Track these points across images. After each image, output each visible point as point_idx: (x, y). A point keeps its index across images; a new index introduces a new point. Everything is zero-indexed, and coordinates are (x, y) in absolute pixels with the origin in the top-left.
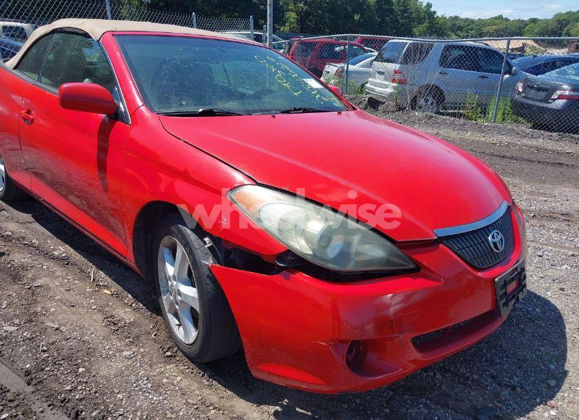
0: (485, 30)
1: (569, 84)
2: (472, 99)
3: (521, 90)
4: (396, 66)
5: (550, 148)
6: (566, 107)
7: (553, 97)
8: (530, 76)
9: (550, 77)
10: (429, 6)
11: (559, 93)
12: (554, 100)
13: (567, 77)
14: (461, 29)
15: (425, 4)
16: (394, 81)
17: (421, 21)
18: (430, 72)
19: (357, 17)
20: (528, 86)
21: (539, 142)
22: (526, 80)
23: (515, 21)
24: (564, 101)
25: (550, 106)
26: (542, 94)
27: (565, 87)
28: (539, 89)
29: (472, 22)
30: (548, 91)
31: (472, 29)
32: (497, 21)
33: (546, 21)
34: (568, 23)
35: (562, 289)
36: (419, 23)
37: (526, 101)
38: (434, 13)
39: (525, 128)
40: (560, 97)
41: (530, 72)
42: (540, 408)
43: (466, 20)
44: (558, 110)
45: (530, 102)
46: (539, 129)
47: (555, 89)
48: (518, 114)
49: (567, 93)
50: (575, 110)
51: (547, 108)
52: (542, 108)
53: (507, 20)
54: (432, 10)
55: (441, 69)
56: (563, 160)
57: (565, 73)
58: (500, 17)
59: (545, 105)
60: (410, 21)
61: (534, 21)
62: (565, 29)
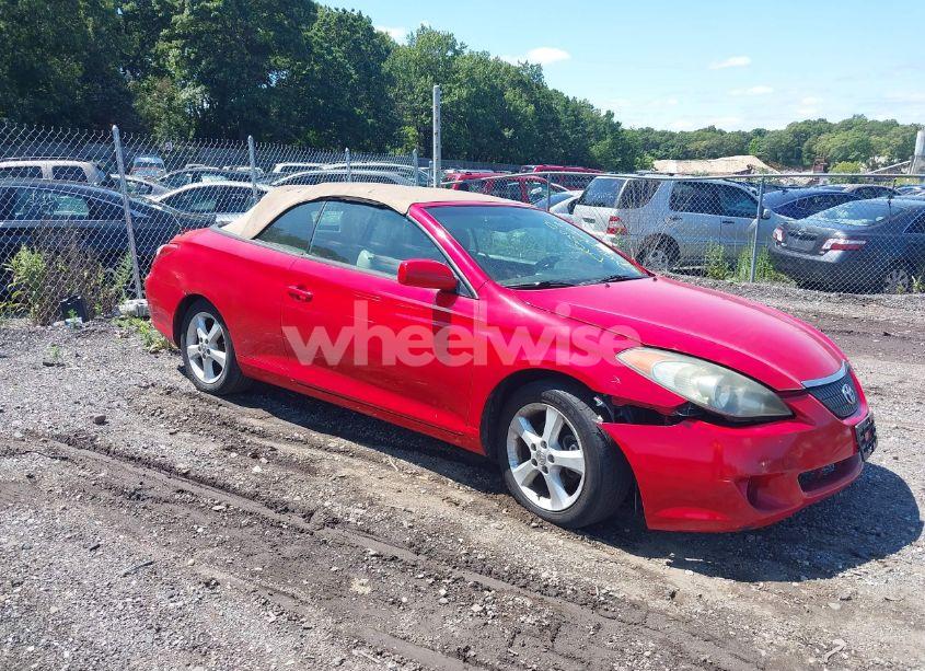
0: (691, 147)
1: (844, 231)
2: (716, 252)
3: (780, 238)
4: (613, 212)
5: (830, 312)
6: (841, 260)
7: (824, 247)
8: (791, 221)
9: (814, 222)
10: (610, 115)
11: (831, 241)
12: (826, 251)
13: (839, 220)
14: (657, 146)
15: (603, 113)
16: (611, 231)
17: (600, 137)
18: (656, 218)
19: (507, 133)
20: (789, 233)
21: (816, 306)
22: (785, 227)
23: (733, 133)
24: (840, 252)
25: (822, 259)
26: (810, 244)
27: (839, 233)
28: (804, 237)
29: (672, 135)
30: (818, 240)
31: (673, 147)
32: (709, 135)
33: (778, 134)
34: (808, 135)
35: (895, 458)
36: (598, 140)
37: (788, 253)
38: (619, 124)
39: (792, 288)
40: (835, 247)
41: (785, 214)
42: (907, 547)
43: (663, 133)
44: (833, 264)
45: (796, 254)
46: (812, 289)
47: (824, 238)
48: (778, 269)
49: (842, 242)
50: (855, 263)
51: (819, 262)
52: (813, 261)
53: (722, 133)
54: (615, 120)
55: (673, 214)
56: (850, 327)
57: (834, 216)
58: (712, 129)
59: (817, 258)
60: (584, 137)
61: (760, 133)
62: (806, 144)
